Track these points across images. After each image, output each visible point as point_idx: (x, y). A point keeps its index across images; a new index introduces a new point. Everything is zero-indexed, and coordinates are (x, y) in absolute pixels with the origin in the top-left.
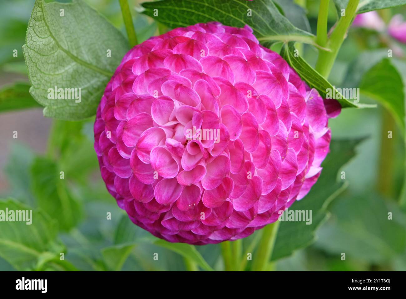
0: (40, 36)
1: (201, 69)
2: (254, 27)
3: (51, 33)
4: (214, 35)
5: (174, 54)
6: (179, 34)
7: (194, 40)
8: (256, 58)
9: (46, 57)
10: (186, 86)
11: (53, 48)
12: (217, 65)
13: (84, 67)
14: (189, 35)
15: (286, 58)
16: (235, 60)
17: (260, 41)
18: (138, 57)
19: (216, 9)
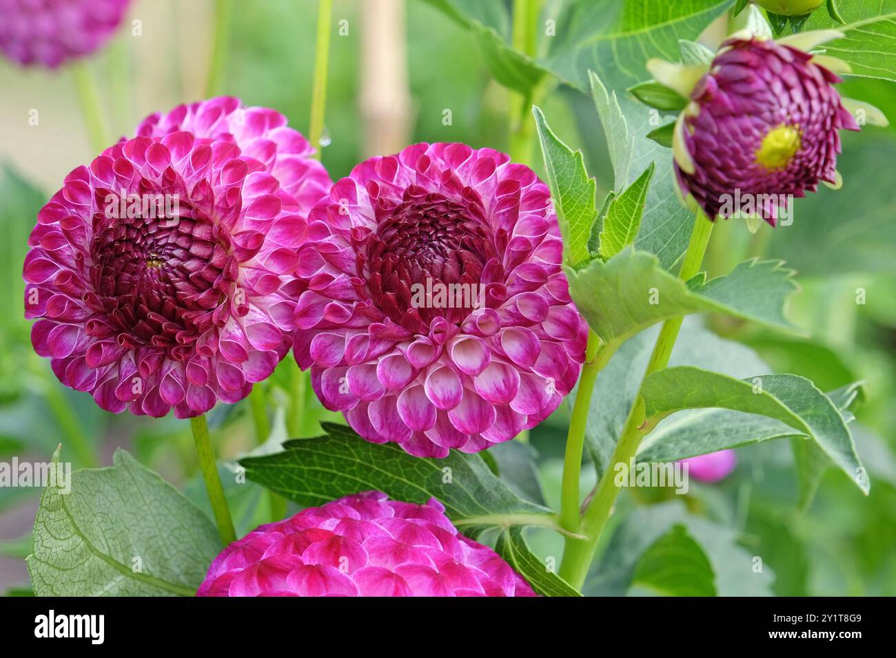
0: (58, 536)
1: (354, 589)
2: (447, 499)
3: (77, 529)
4: (374, 522)
5: (305, 564)
6: (313, 524)
7: (340, 537)
8: (455, 564)
9: (69, 572)
11: (81, 555)
12: (384, 581)
13: (138, 583)
14: (330, 525)
15: (507, 556)
16: (417, 572)
17: (458, 527)
18: (240, 569)
19: (376, 468)
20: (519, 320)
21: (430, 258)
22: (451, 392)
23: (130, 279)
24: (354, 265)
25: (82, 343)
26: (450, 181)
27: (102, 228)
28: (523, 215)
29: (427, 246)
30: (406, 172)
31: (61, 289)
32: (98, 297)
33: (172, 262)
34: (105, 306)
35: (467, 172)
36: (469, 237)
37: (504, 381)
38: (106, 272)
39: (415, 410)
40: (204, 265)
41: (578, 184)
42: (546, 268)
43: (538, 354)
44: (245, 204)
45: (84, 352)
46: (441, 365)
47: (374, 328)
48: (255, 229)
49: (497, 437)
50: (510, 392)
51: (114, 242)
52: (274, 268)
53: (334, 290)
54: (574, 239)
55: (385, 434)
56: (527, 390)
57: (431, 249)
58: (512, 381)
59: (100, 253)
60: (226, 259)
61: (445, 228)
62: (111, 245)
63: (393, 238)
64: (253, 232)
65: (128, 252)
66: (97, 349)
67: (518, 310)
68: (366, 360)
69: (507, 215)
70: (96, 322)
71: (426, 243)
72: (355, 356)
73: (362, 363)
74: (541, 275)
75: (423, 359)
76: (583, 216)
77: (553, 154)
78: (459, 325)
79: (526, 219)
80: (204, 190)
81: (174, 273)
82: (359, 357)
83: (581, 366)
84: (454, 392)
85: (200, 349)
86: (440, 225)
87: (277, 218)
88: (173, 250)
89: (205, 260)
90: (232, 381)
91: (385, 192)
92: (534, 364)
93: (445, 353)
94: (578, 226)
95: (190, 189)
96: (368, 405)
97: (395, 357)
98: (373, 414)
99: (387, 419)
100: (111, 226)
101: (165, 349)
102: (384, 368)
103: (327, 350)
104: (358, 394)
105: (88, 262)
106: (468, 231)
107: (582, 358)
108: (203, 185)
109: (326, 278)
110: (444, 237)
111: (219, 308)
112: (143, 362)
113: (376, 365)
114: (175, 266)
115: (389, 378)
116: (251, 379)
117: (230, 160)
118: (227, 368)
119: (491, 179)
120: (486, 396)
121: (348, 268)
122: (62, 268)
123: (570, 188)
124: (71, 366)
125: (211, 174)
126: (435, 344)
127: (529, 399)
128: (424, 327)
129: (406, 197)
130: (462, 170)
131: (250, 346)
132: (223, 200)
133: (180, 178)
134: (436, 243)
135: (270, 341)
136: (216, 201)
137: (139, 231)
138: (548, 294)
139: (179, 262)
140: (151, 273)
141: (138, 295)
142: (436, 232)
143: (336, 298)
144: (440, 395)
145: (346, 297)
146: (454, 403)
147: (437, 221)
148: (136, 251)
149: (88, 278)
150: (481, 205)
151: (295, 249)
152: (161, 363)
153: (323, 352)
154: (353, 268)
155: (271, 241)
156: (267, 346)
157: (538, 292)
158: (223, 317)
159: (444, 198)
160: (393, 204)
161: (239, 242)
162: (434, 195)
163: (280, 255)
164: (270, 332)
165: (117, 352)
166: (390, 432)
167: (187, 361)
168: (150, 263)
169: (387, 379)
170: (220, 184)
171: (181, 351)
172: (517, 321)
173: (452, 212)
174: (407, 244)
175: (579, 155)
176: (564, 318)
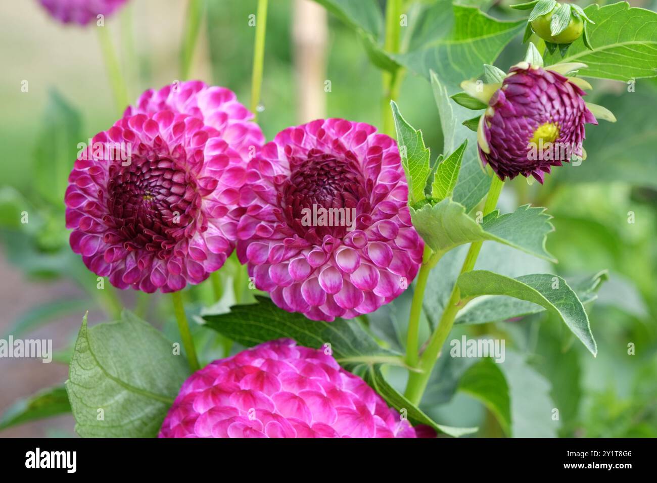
0: (85, 368)
1: (272, 406)
3: (98, 362)
4: (286, 361)
5: (242, 389)
6: (247, 362)
7: (264, 372)
8: (337, 390)
9: (92, 390)
10: (257, 430)
11: (100, 379)
12: (292, 400)
13: (136, 395)
14: (258, 363)
16: (312, 395)
17: (340, 364)
18: (201, 390)
19: (289, 324)
20: (379, 238)
21: (324, 197)
22: (336, 283)
23: (132, 208)
24: (275, 198)
25: (102, 247)
26: (338, 146)
27: (115, 174)
28: (384, 169)
29: (322, 188)
30: (310, 138)
31: (89, 212)
32: (112, 218)
33: (159, 197)
34: (117, 223)
35: (349, 139)
36: (349, 183)
37: (370, 275)
38: (117, 203)
39: (313, 292)
40: (180, 199)
41: (418, 151)
42: (397, 204)
43: (392, 259)
44: (206, 159)
45: (103, 252)
46: (329, 265)
47: (287, 241)
48: (212, 176)
49: (365, 310)
50: (373, 283)
51: (123, 184)
52: (225, 201)
53: (263, 215)
54: (416, 186)
55: (294, 307)
56: (385, 281)
57: (325, 191)
58: (374, 276)
59: (114, 190)
60: (194, 195)
61: (334, 177)
62: (121, 186)
63: (301, 183)
64: (211, 178)
65: (131, 190)
66: (111, 251)
67: (379, 232)
68: (283, 260)
69: (373, 169)
70: (111, 234)
71: (322, 186)
72: (275, 258)
73: (280, 262)
74: (394, 208)
75: (318, 261)
76: (422, 172)
77: (403, 132)
78: (341, 239)
79: (386, 172)
80: (180, 151)
81: (160, 204)
82: (277, 259)
83: (420, 265)
84: (338, 283)
85: (177, 252)
86: (331, 175)
87: (227, 168)
88: (159, 189)
89: (180, 196)
90: (197, 272)
91: (296, 152)
92: (389, 264)
93: (332, 257)
94: (418, 178)
95: (171, 149)
96: (282, 289)
97: (300, 260)
98: (286, 295)
99: (295, 297)
100: (120, 174)
101: (155, 252)
102: (293, 266)
103: (258, 253)
104: (276, 282)
105: (106, 195)
106: (348, 180)
107: (420, 260)
108: (179, 147)
109: (257, 207)
110: (333, 183)
111: (189, 226)
112: (140, 261)
113: (288, 264)
114: (161, 199)
115: (296, 272)
116: (209, 270)
117: (197, 130)
118: (194, 264)
119: (364, 145)
120: (357, 285)
121: (271, 200)
122: (90, 199)
123: (414, 154)
124: (95, 261)
125: (185, 139)
126: (326, 253)
127: (386, 286)
128: (319, 241)
129: (310, 156)
130: (346, 137)
131: (208, 250)
132: (192, 156)
133: (165, 142)
134: (327, 186)
135: (221, 246)
136: (188, 157)
137: (138, 176)
138: (399, 221)
139: (163, 197)
140: (146, 204)
141: (138, 218)
142: (328, 180)
143: (264, 220)
144: (328, 284)
145: (270, 219)
146: (337, 289)
147: (329, 172)
148: (137, 190)
149: (106, 205)
150: (357, 162)
151: (238, 188)
152: (151, 260)
153: (255, 255)
154: (274, 201)
155: (223, 183)
156: (219, 250)
157: (393, 220)
158: (191, 232)
159: (334, 157)
160: (301, 160)
161: (201, 184)
162: (327, 155)
163: (229, 192)
164: (221, 241)
165: (124, 253)
166: (297, 305)
167: (168, 259)
168: (145, 197)
169: (295, 273)
170: (190, 145)
171: (165, 253)
172: (378, 238)
173: (339, 166)
174: (309, 187)
175: (420, 133)
176: (409, 235)
